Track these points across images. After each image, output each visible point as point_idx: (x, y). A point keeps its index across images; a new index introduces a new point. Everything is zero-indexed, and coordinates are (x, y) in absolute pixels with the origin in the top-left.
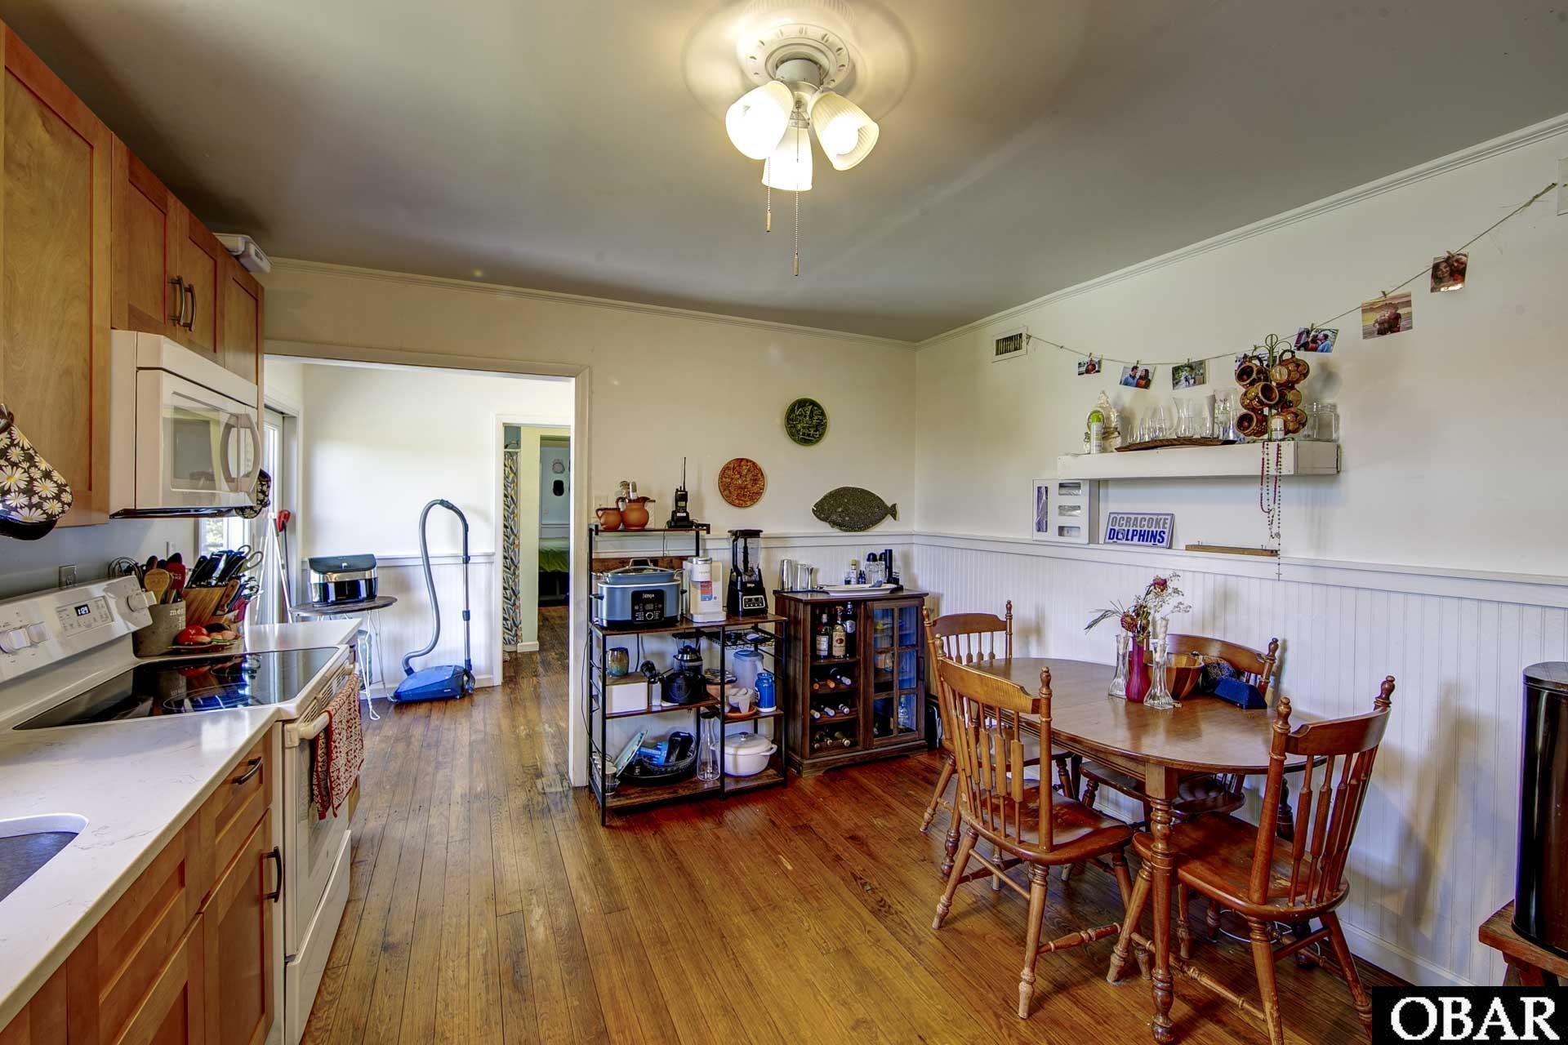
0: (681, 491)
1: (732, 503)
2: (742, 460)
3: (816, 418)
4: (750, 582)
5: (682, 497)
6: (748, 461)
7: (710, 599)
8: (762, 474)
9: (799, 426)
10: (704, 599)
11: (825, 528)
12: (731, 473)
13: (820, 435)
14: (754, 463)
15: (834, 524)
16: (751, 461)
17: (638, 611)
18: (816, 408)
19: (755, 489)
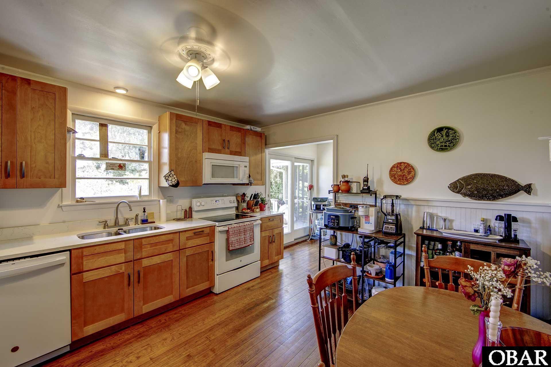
0: (366, 178)
1: (396, 183)
2: (401, 163)
3: (451, 136)
4: (390, 219)
5: (366, 180)
6: (404, 163)
7: (369, 223)
8: (413, 169)
9: (438, 142)
10: (366, 223)
11: (459, 197)
12: (395, 169)
13: (454, 145)
14: (408, 164)
15: (465, 195)
16: (406, 163)
17: (329, 222)
18: (450, 131)
19: (410, 176)
